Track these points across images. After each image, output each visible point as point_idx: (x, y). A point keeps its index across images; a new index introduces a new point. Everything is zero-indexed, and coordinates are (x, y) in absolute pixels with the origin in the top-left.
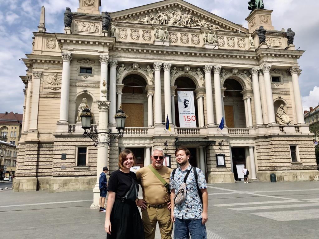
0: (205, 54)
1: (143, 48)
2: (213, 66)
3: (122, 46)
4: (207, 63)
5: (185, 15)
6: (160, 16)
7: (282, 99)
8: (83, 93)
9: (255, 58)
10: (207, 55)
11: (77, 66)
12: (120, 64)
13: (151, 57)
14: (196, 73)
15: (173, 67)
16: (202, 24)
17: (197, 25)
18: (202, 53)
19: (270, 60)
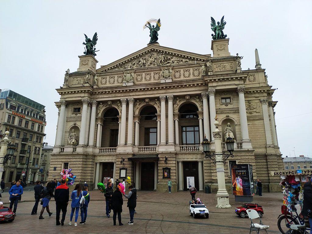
0: (159, 88)
1: (114, 90)
2: (166, 96)
3: (98, 90)
4: (161, 94)
5: (160, 56)
6: (140, 61)
7: (230, 118)
8: (74, 125)
9: (204, 84)
10: (161, 88)
11: (71, 108)
12: (99, 103)
13: (119, 95)
14: (155, 103)
15: (136, 100)
16: (172, 61)
17: (168, 63)
18: (157, 87)
19: (215, 84)
